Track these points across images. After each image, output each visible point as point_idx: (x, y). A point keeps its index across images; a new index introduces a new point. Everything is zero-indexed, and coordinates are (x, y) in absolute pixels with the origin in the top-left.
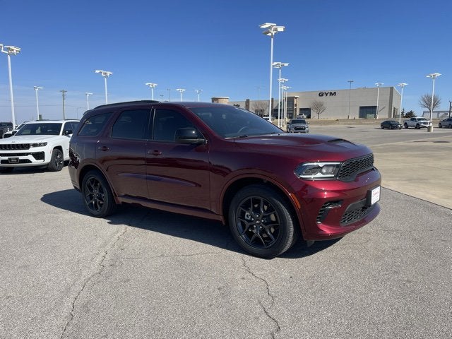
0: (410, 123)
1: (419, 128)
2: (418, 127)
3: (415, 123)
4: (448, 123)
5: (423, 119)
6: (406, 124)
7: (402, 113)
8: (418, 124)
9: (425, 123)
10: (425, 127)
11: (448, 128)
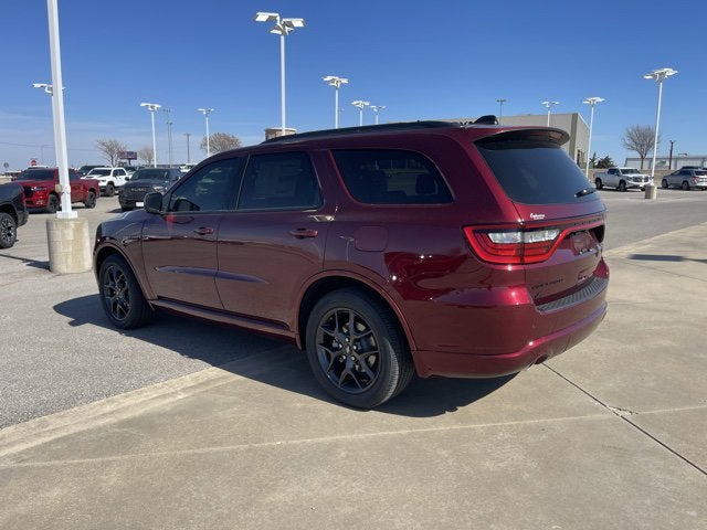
0: (607, 178)
1: (625, 190)
2: (622, 187)
3: (617, 180)
4: (680, 179)
5: (632, 171)
6: (598, 180)
7: (593, 160)
8: (622, 182)
9: (636, 179)
10: (637, 187)
11: (681, 188)
